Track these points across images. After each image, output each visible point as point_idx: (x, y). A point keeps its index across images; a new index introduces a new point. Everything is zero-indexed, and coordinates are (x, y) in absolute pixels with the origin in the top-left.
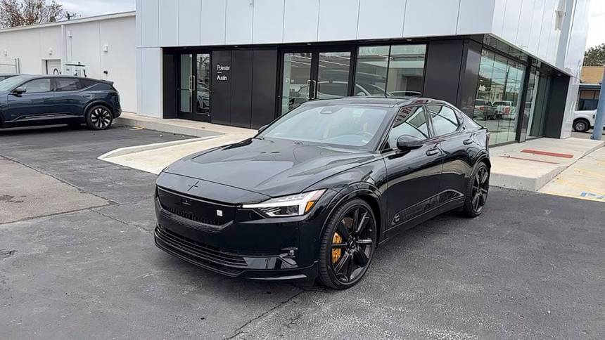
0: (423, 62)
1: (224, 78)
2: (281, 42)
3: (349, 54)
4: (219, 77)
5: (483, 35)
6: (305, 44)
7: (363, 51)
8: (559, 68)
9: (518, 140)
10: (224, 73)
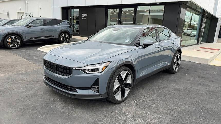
0: (163, 13)
1: (85, 19)
2: (107, 4)
3: (133, 9)
4: (83, 19)
5: (187, 1)
6: (116, 5)
7: (139, 8)
8: (214, 15)
9: (198, 43)
10: (85, 17)
